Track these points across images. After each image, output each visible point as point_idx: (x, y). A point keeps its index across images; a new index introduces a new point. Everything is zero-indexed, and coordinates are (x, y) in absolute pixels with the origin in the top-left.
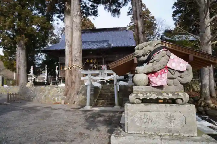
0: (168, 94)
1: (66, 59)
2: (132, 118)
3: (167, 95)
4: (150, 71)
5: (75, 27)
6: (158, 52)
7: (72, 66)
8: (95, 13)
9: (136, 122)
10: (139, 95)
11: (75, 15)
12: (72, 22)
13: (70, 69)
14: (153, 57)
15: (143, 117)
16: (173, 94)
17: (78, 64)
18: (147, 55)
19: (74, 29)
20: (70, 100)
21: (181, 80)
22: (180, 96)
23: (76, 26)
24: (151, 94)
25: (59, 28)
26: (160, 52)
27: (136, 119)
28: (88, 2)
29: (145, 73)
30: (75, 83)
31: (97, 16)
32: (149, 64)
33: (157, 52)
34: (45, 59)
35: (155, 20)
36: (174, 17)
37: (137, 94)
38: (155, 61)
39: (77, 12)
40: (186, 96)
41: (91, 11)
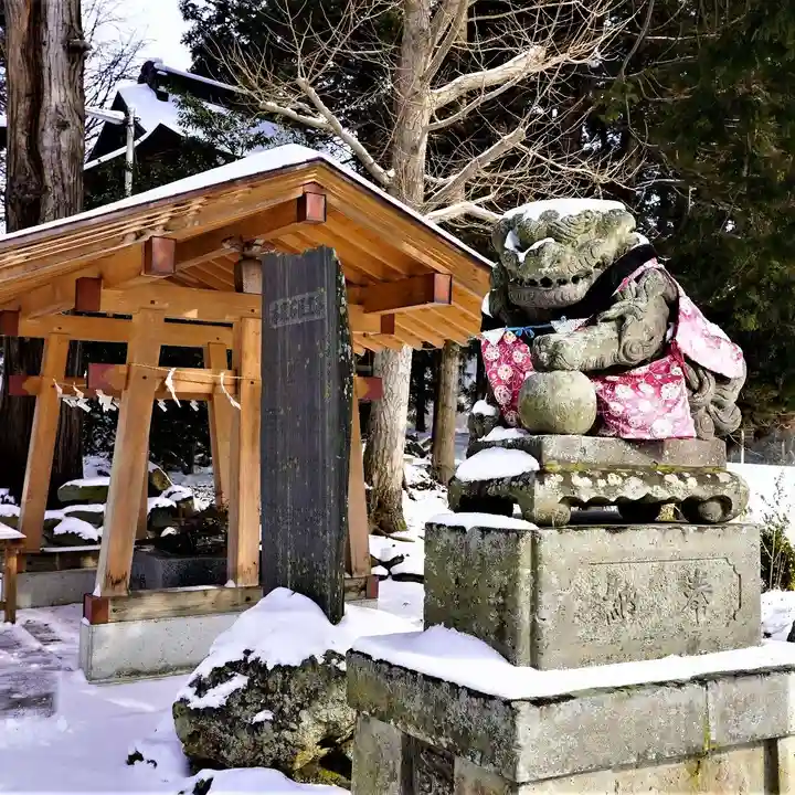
0: (681, 478)
4: (608, 361)
6: (639, 271)
10: (576, 481)
15: (602, 591)
16: (700, 476)
22: (724, 485)
24: (624, 478)
29: (592, 368)
32: (601, 324)
33: (637, 273)
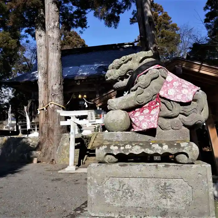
0: (161, 145)
1: (40, 95)
2: (98, 188)
3: (160, 148)
4: (131, 105)
5: (52, 46)
6: (146, 71)
7: (49, 105)
8: (83, 24)
9: (106, 196)
10: (112, 147)
11: (51, 27)
12: (48, 38)
13: (45, 109)
14: (136, 80)
15: (117, 187)
16: (171, 144)
17: (58, 101)
18: (127, 77)
19: (50, 49)
20: (47, 157)
21: (185, 120)
22: (183, 148)
23: (53, 44)
24: (132, 146)
25: (33, 49)
26: (149, 72)
27: (106, 191)
28: (72, 7)
29: (123, 110)
30: (53, 131)
31: (86, 28)
32: (131, 92)
33: (144, 72)
34: (12, 96)
35: (179, 29)
36: (208, 23)
37: (109, 146)
38: (139, 87)
39: (55, 22)
40: (193, 149)
41: (75, 20)
